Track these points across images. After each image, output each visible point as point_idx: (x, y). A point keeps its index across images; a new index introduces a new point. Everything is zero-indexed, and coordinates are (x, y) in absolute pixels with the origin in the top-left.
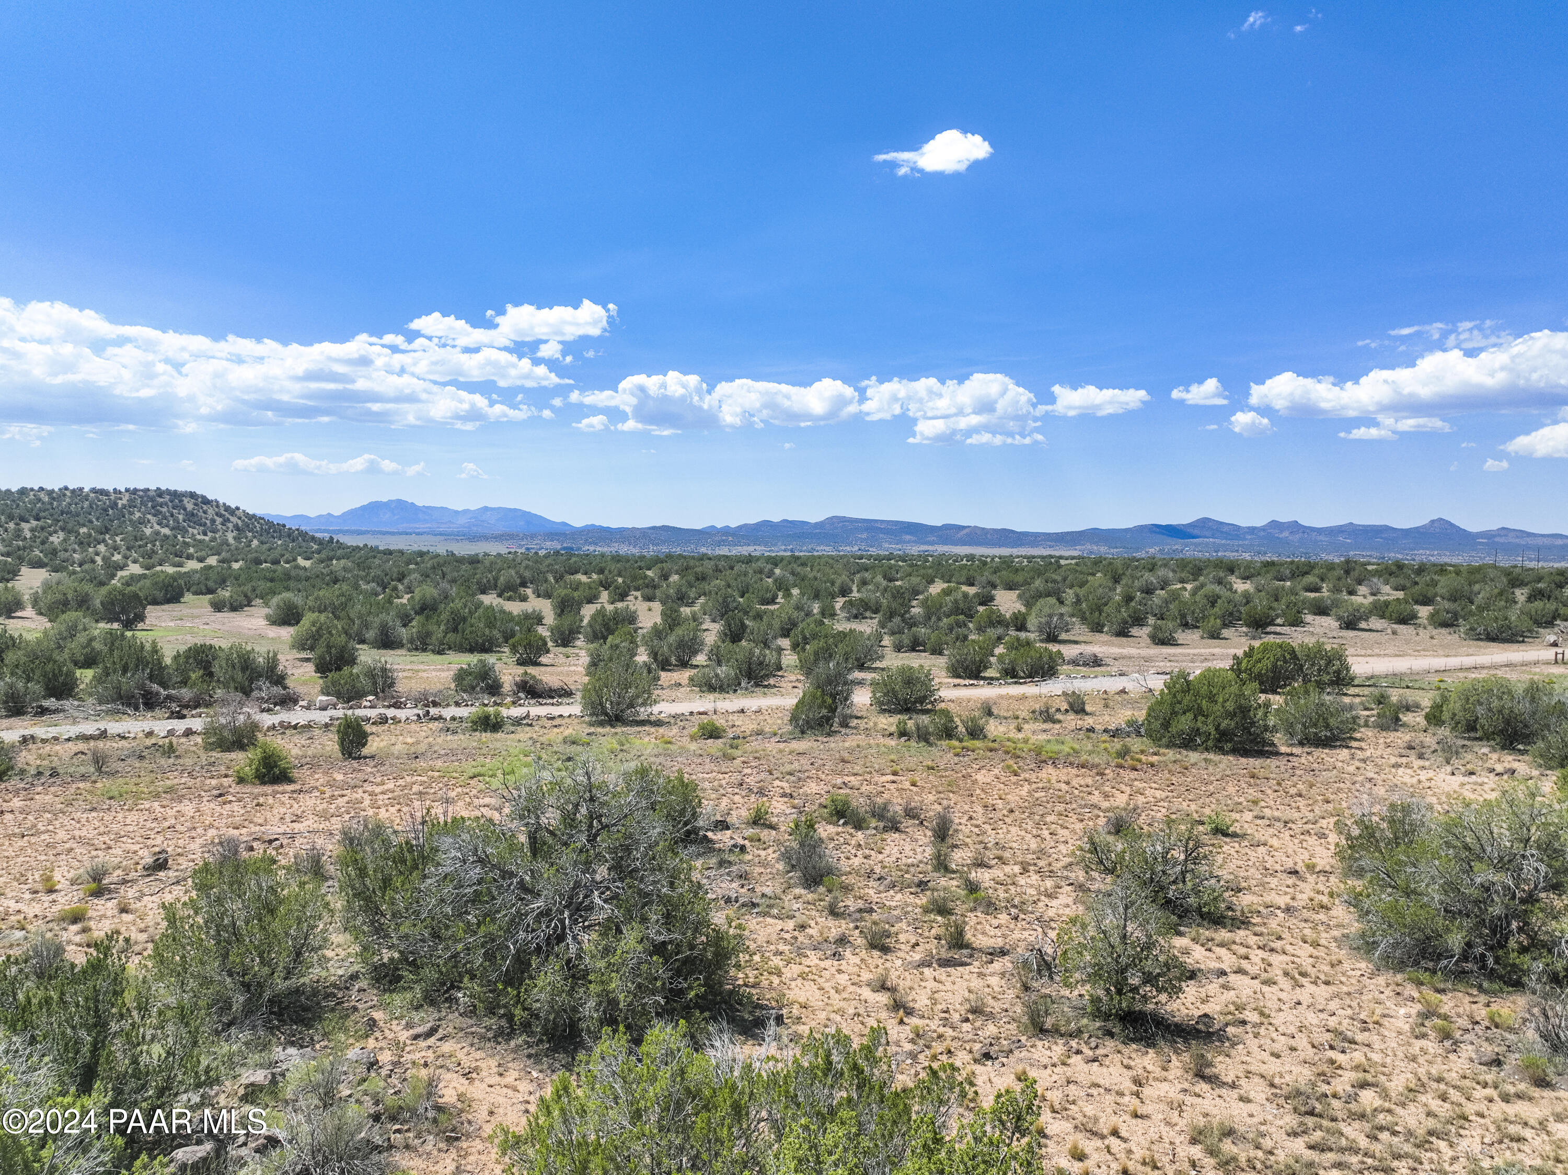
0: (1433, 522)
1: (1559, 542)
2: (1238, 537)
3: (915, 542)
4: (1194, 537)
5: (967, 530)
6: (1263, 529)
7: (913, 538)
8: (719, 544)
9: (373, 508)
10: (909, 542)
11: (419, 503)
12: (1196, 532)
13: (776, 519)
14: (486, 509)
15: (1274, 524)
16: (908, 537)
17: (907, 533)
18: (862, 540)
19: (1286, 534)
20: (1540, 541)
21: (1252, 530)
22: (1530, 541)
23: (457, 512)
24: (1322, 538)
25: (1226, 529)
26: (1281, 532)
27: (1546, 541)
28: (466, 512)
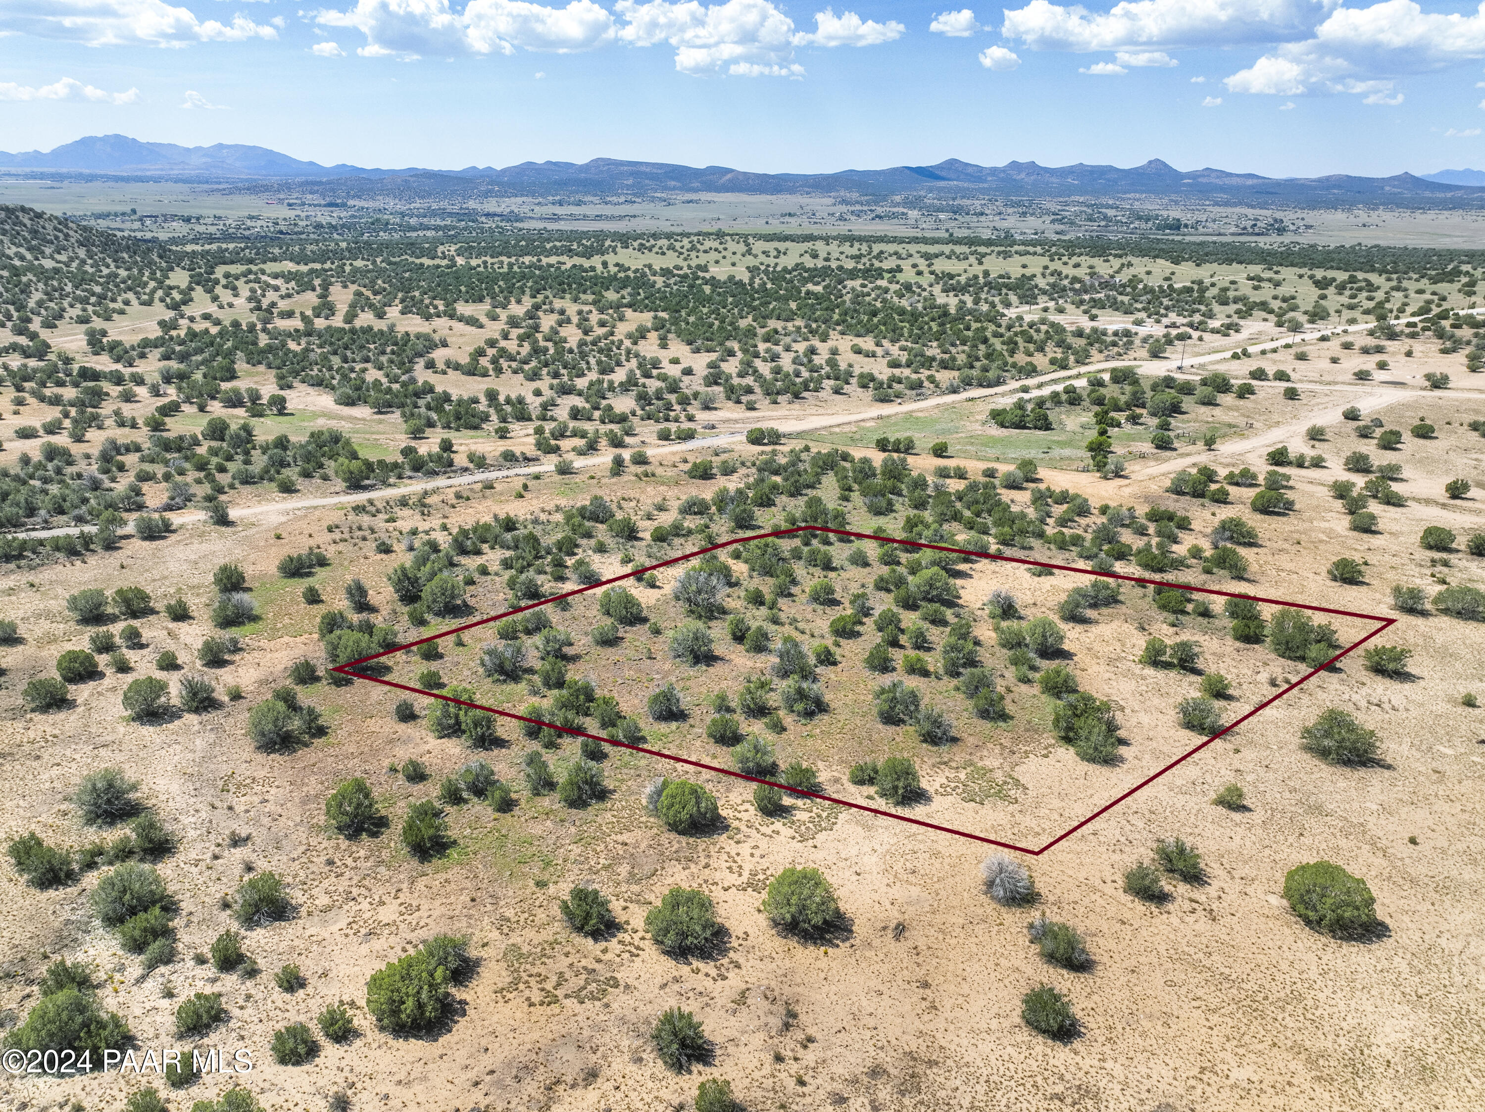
0: (1150, 162)
1: (1250, 182)
2: (980, 179)
3: (681, 189)
4: (943, 179)
5: (729, 176)
6: (1003, 170)
7: (678, 184)
8: (487, 194)
9: (87, 143)
10: (674, 188)
11: (143, 139)
12: (943, 174)
13: (540, 160)
14: (220, 146)
15: (1014, 165)
16: (673, 183)
17: (672, 179)
18: (628, 187)
19: (1023, 175)
20: (1234, 181)
21: (994, 171)
22: (1227, 181)
23: (188, 150)
24: (1054, 180)
25: (970, 170)
26: (1019, 174)
27: (1239, 181)
28: (198, 149)
